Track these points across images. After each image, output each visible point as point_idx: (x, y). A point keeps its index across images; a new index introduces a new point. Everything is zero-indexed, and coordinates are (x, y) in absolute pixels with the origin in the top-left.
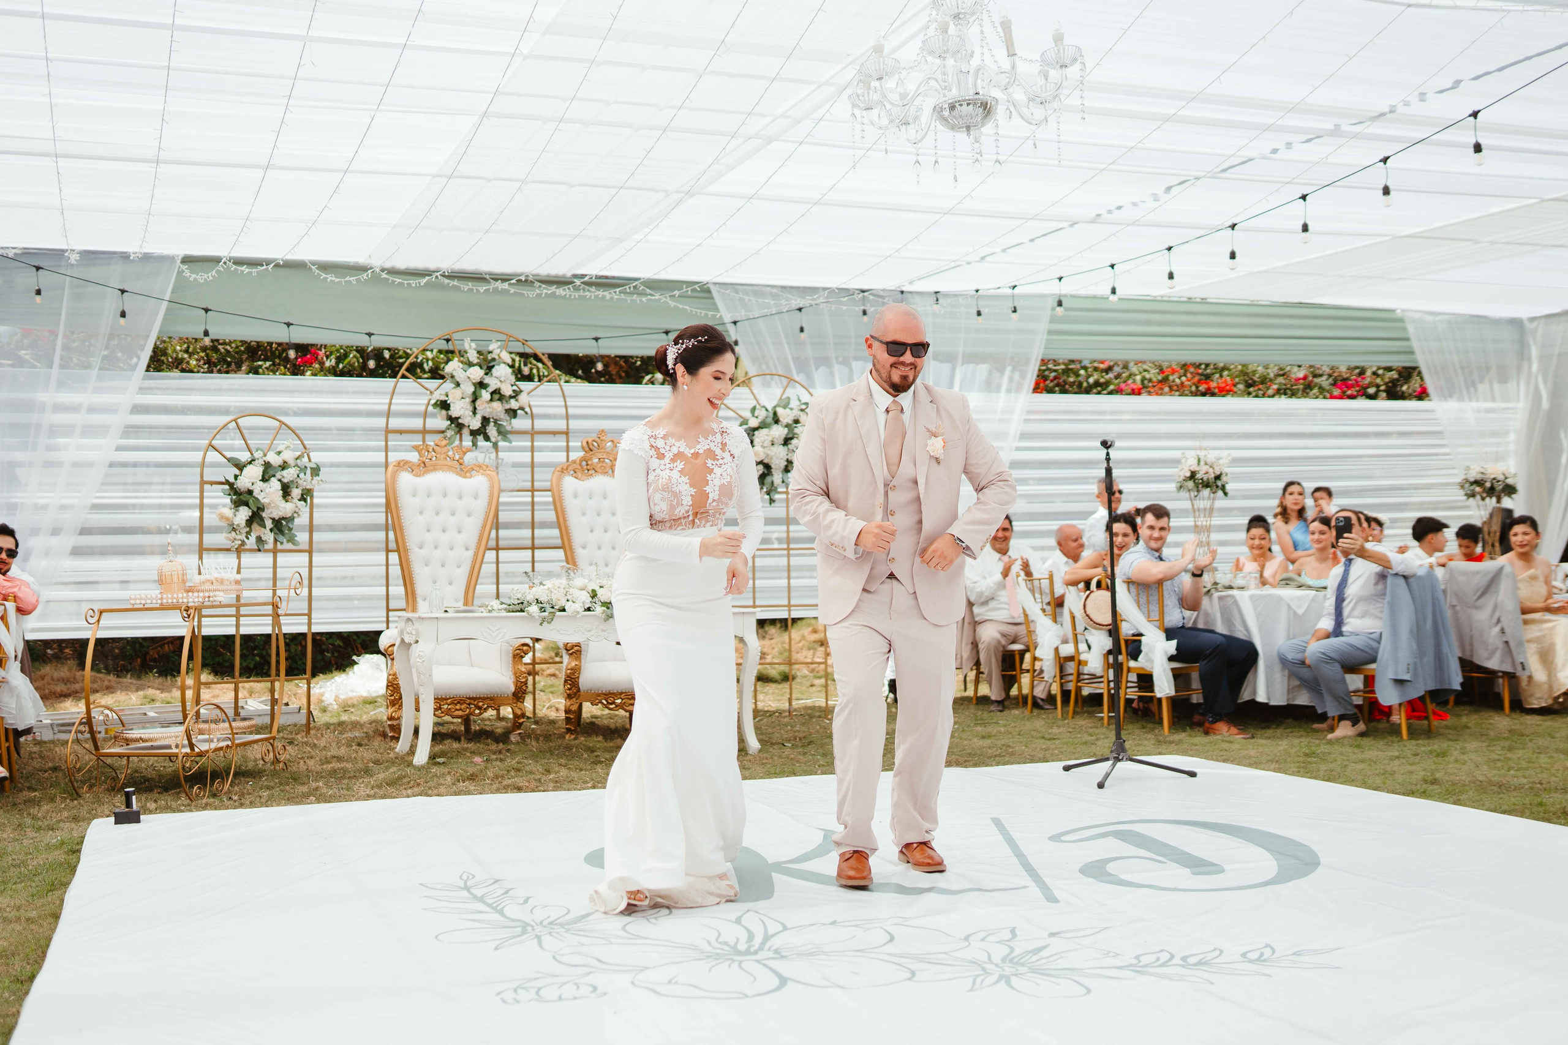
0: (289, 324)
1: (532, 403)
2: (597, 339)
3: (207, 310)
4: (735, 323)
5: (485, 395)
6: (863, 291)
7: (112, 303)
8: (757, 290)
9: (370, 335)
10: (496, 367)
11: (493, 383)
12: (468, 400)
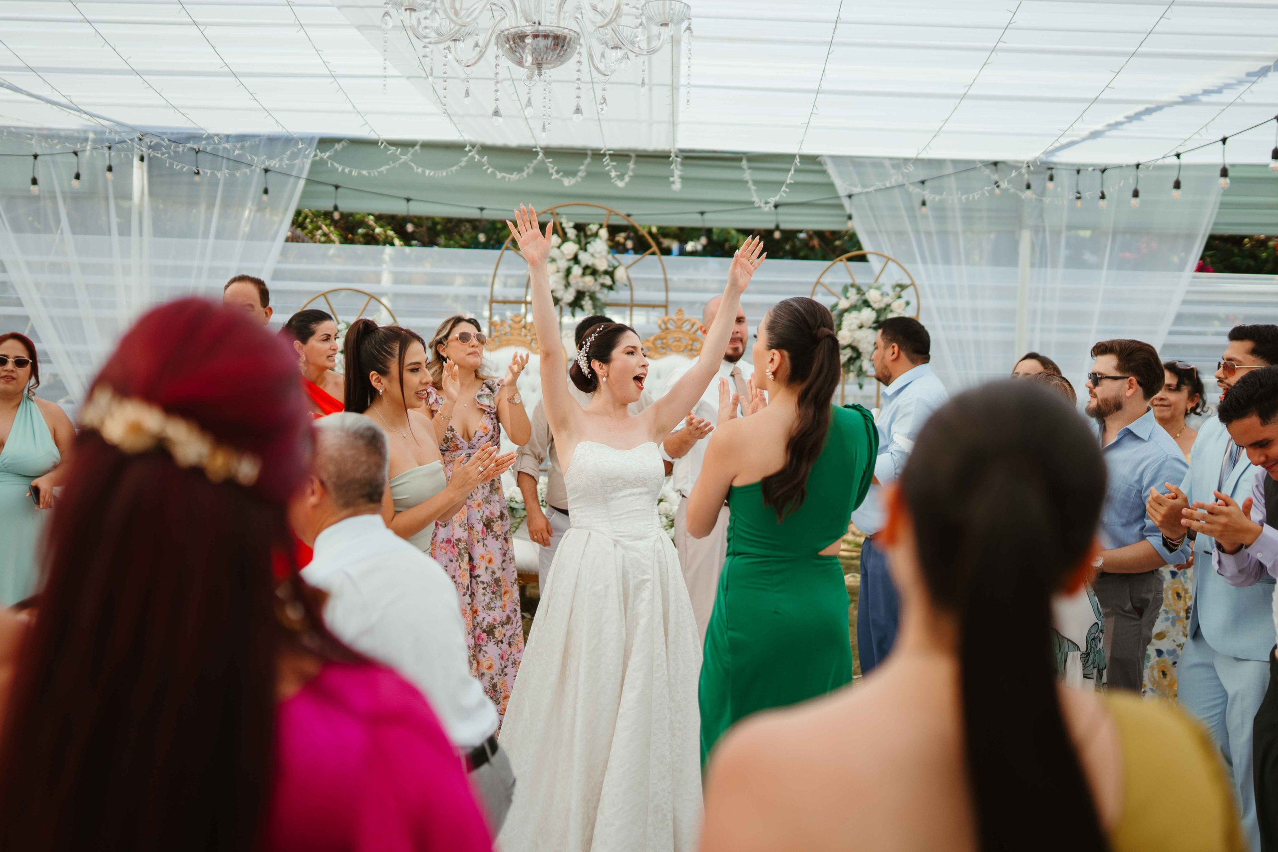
0: (408, 200)
1: (632, 276)
2: (702, 213)
3: (337, 187)
4: (850, 196)
5: (577, 270)
6: (995, 164)
7: (257, 180)
8: (877, 163)
9: (482, 209)
10: (592, 243)
11: (585, 258)
12: (562, 274)
